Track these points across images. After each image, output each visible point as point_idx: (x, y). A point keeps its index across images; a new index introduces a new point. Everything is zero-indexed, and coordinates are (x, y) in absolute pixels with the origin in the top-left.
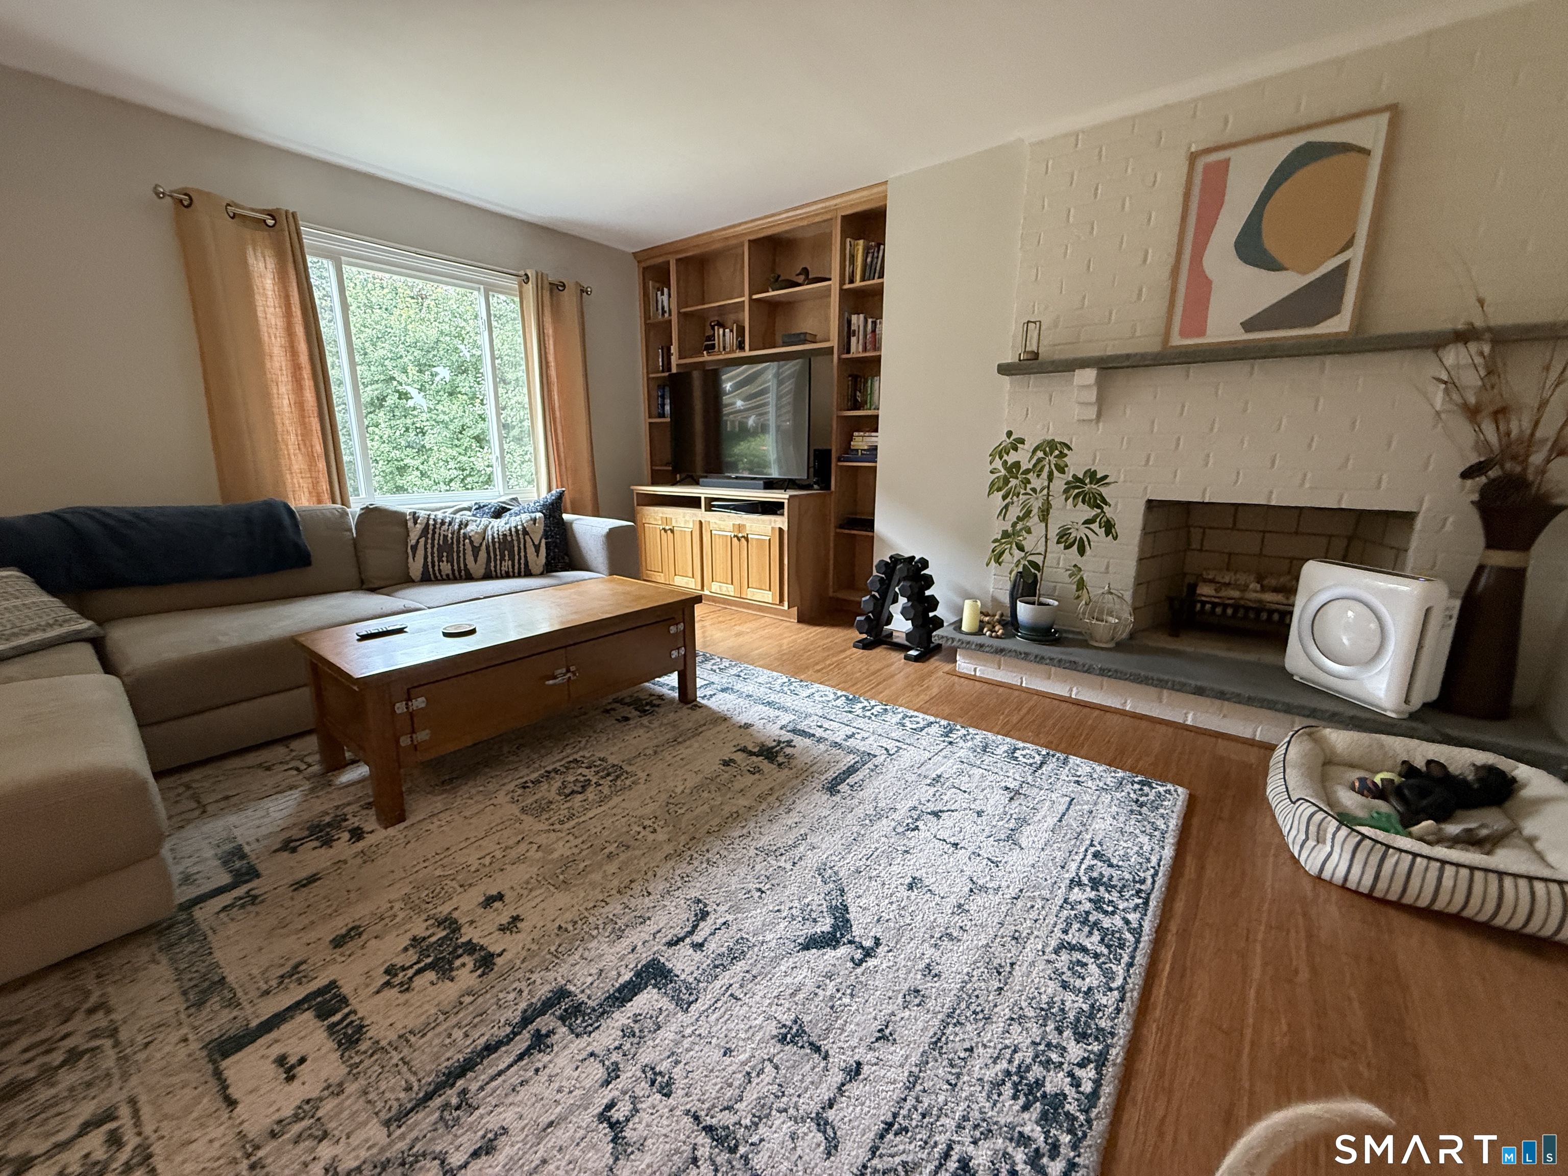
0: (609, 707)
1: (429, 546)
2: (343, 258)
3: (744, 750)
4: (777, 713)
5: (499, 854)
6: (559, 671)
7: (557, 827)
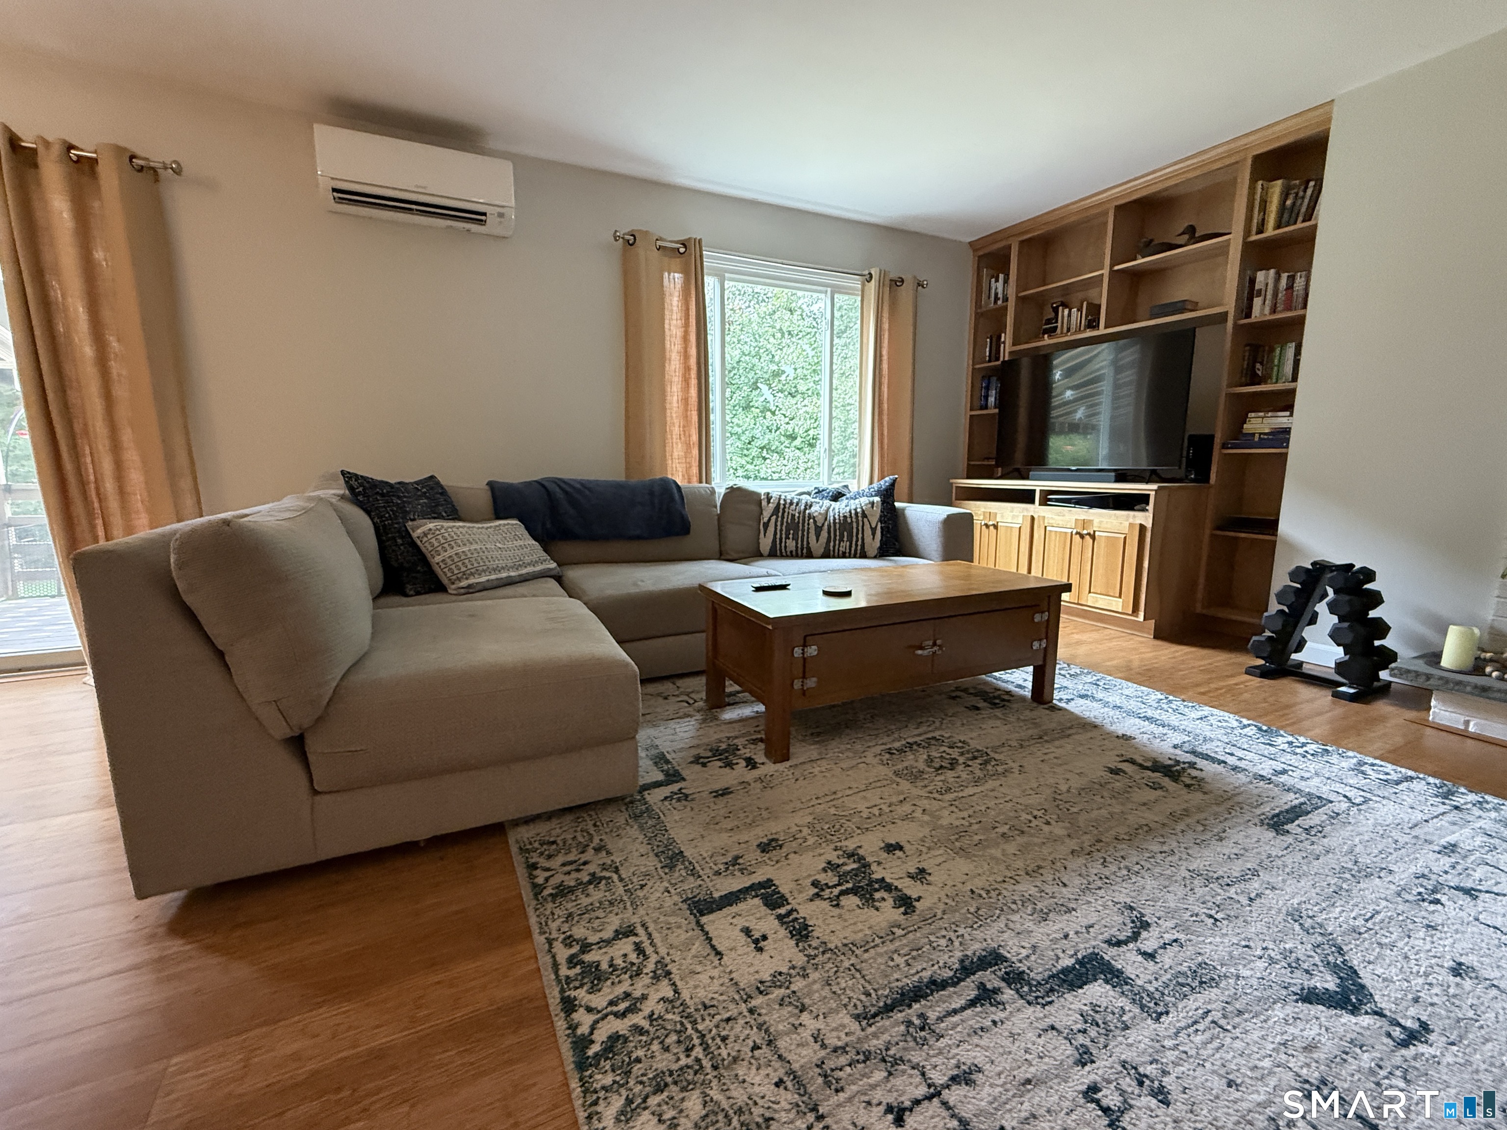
0: (954, 694)
1: (779, 524)
2: (727, 275)
3: (1132, 762)
4: (1165, 730)
5: (886, 809)
6: (927, 643)
7: (936, 795)
